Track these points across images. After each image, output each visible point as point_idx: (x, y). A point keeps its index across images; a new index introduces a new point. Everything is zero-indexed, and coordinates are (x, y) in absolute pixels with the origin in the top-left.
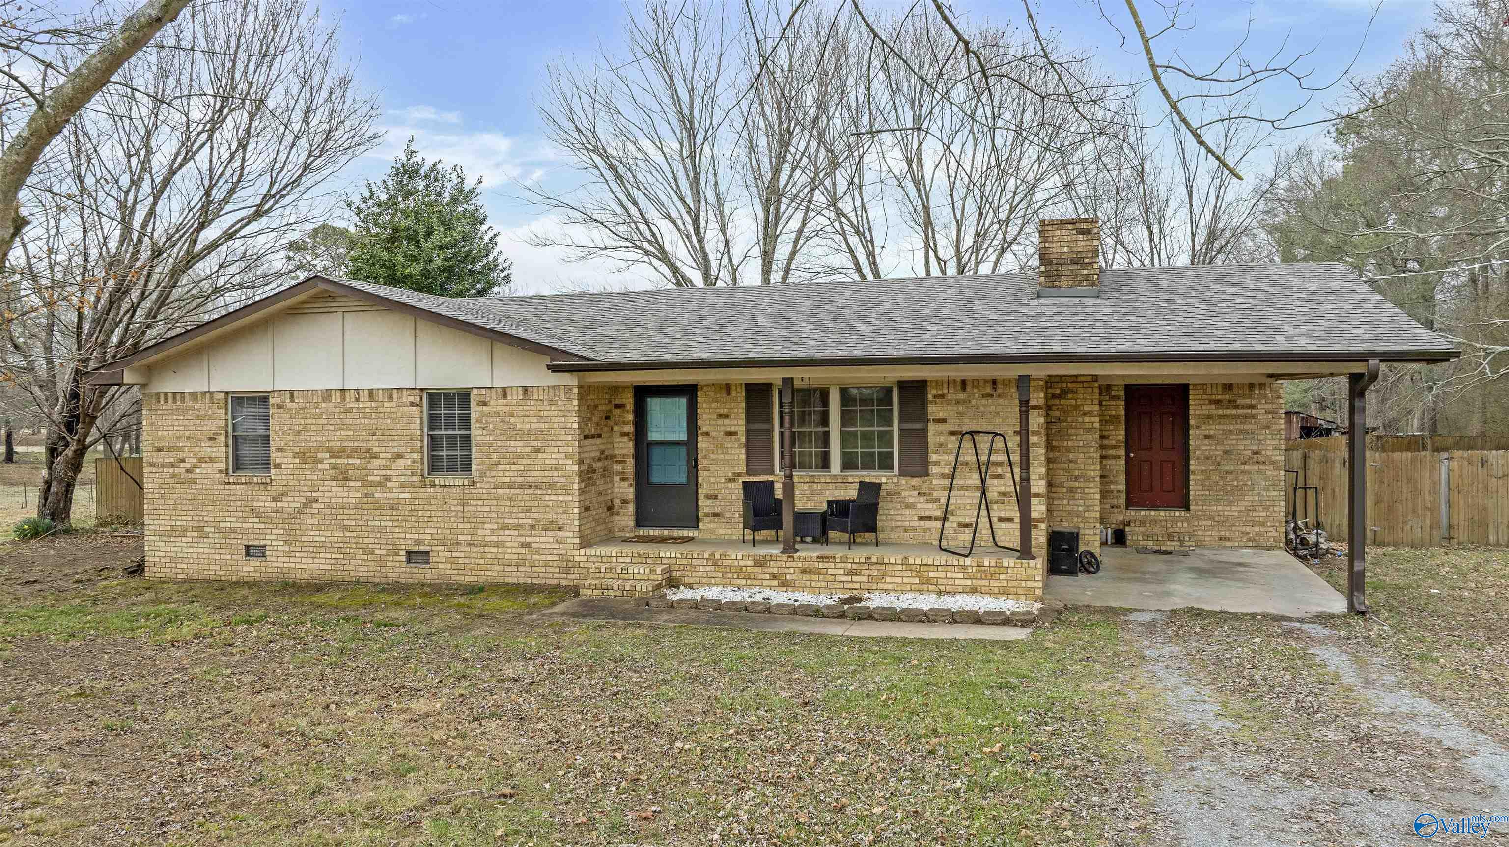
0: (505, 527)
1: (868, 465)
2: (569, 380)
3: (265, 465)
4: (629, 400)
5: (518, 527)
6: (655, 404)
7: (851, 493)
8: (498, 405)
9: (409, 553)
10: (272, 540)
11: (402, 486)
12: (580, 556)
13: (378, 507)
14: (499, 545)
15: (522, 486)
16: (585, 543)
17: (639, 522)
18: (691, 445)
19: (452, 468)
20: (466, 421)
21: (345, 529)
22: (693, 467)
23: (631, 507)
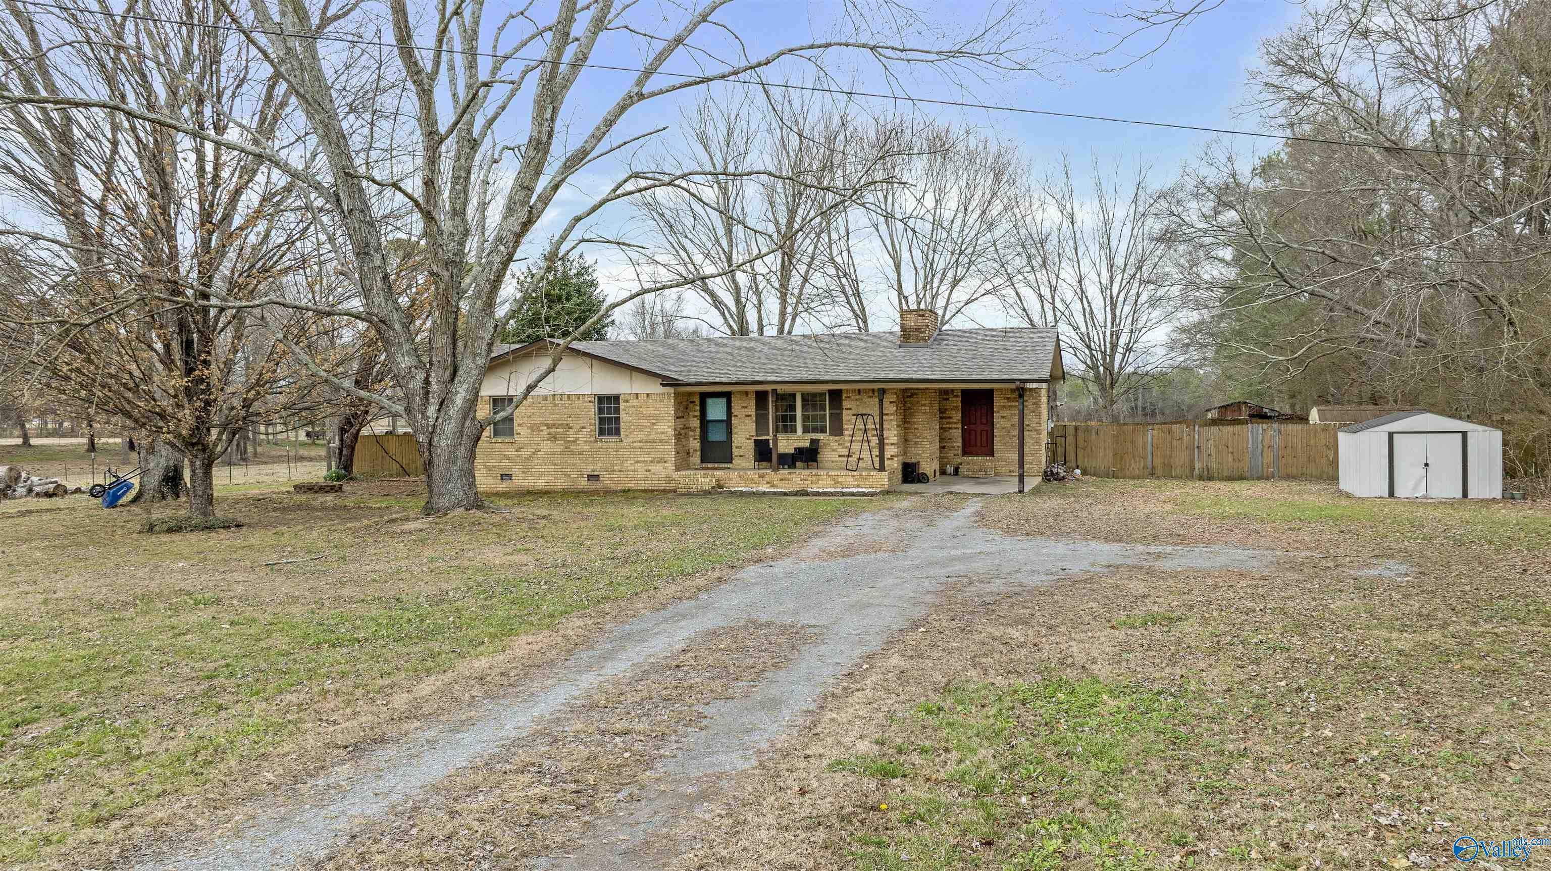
0: (638, 462)
1: (815, 430)
2: (671, 390)
3: (511, 433)
4: (697, 400)
5: (644, 462)
6: (710, 401)
7: (807, 444)
8: (634, 402)
9: (589, 476)
10: (516, 471)
11: (586, 442)
12: (675, 475)
13: (573, 453)
14: (634, 471)
15: (646, 442)
16: (678, 469)
17: (702, 461)
18: (728, 423)
19: (610, 433)
20: (617, 410)
21: (555, 464)
22: (730, 433)
23: (699, 453)
